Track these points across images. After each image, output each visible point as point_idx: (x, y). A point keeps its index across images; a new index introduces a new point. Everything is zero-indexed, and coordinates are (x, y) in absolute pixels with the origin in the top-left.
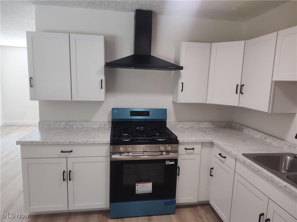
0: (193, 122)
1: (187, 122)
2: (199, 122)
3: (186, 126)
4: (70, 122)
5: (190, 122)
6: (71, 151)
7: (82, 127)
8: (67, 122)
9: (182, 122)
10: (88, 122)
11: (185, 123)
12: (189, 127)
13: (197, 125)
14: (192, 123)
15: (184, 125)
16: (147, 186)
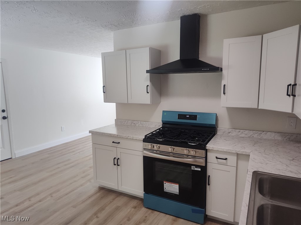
0: (252, 131)
1: (245, 131)
2: (262, 132)
3: (243, 135)
4: (134, 121)
5: (248, 131)
6: (119, 143)
7: (142, 126)
8: (132, 120)
9: (238, 129)
10: (146, 122)
11: (242, 131)
12: (247, 136)
13: (258, 135)
14: (251, 133)
15: (240, 133)
16: (173, 187)
